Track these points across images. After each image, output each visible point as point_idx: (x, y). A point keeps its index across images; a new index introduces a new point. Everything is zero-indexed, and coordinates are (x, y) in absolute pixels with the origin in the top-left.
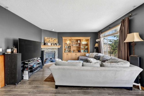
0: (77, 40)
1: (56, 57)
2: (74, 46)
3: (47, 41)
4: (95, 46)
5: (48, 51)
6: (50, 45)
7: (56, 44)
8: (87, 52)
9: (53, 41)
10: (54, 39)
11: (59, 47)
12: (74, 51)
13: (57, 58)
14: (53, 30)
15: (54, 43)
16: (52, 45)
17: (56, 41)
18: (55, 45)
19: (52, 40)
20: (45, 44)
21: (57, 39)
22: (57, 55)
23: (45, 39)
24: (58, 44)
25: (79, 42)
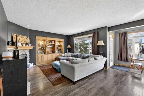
0: (51, 41)
2: (48, 47)
4: (68, 47)
6: (21, 45)
8: (61, 53)
9: (24, 41)
10: (25, 37)
11: (32, 49)
15: (26, 43)
17: (28, 40)
18: (27, 45)
19: (23, 38)
21: (29, 38)
22: (29, 58)
23: (13, 36)
24: (30, 45)
25: (53, 43)
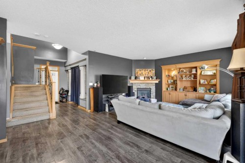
0: (190, 69)
1: (152, 96)
2: (185, 81)
3: (138, 74)
5: (140, 87)
6: (143, 79)
7: (152, 77)
9: (147, 74)
10: (149, 70)
11: (157, 82)
12: (185, 88)
13: (153, 98)
14: (145, 59)
15: (149, 76)
16: (146, 78)
17: (152, 73)
18: (151, 79)
19: (146, 71)
20: (136, 78)
21: (154, 70)
22: (155, 93)
23: (136, 71)
24: (155, 77)
25: (194, 71)
